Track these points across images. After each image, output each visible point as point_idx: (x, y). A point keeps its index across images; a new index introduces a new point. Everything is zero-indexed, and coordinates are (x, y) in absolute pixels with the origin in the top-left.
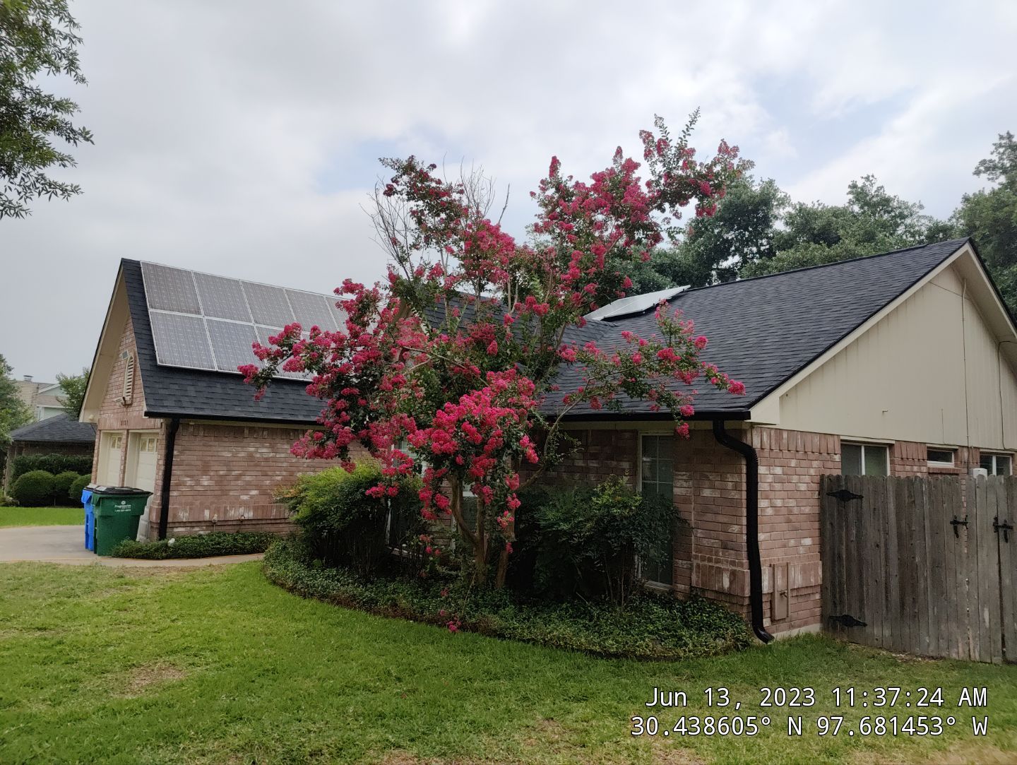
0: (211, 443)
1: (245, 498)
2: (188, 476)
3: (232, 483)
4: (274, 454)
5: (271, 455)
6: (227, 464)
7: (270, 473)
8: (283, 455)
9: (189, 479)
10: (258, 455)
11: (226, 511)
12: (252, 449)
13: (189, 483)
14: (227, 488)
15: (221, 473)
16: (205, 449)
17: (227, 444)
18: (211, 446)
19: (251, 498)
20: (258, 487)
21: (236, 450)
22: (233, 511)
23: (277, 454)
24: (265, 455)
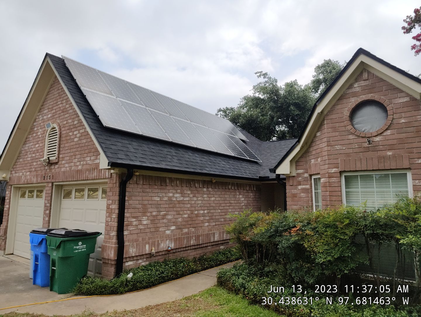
0: (148, 190)
1: (168, 232)
2: (134, 217)
3: (161, 221)
4: (183, 198)
5: (182, 199)
6: (158, 206)
7: (181, 213)
8: (187, 199)
9: (134, 220)
10: (174, 199)
11: (159, 245)
12: (171, 195)
13: (134, 223)
14: (158, 225)
15: (154, 213)
16: (144, 194)
17: (157, 191)
18: (148, 192)
19: (171, 232)
20: (175, 223)
21: (162, 195)
22: (163, 244)
23: (185, 198)
24: (178, 199)
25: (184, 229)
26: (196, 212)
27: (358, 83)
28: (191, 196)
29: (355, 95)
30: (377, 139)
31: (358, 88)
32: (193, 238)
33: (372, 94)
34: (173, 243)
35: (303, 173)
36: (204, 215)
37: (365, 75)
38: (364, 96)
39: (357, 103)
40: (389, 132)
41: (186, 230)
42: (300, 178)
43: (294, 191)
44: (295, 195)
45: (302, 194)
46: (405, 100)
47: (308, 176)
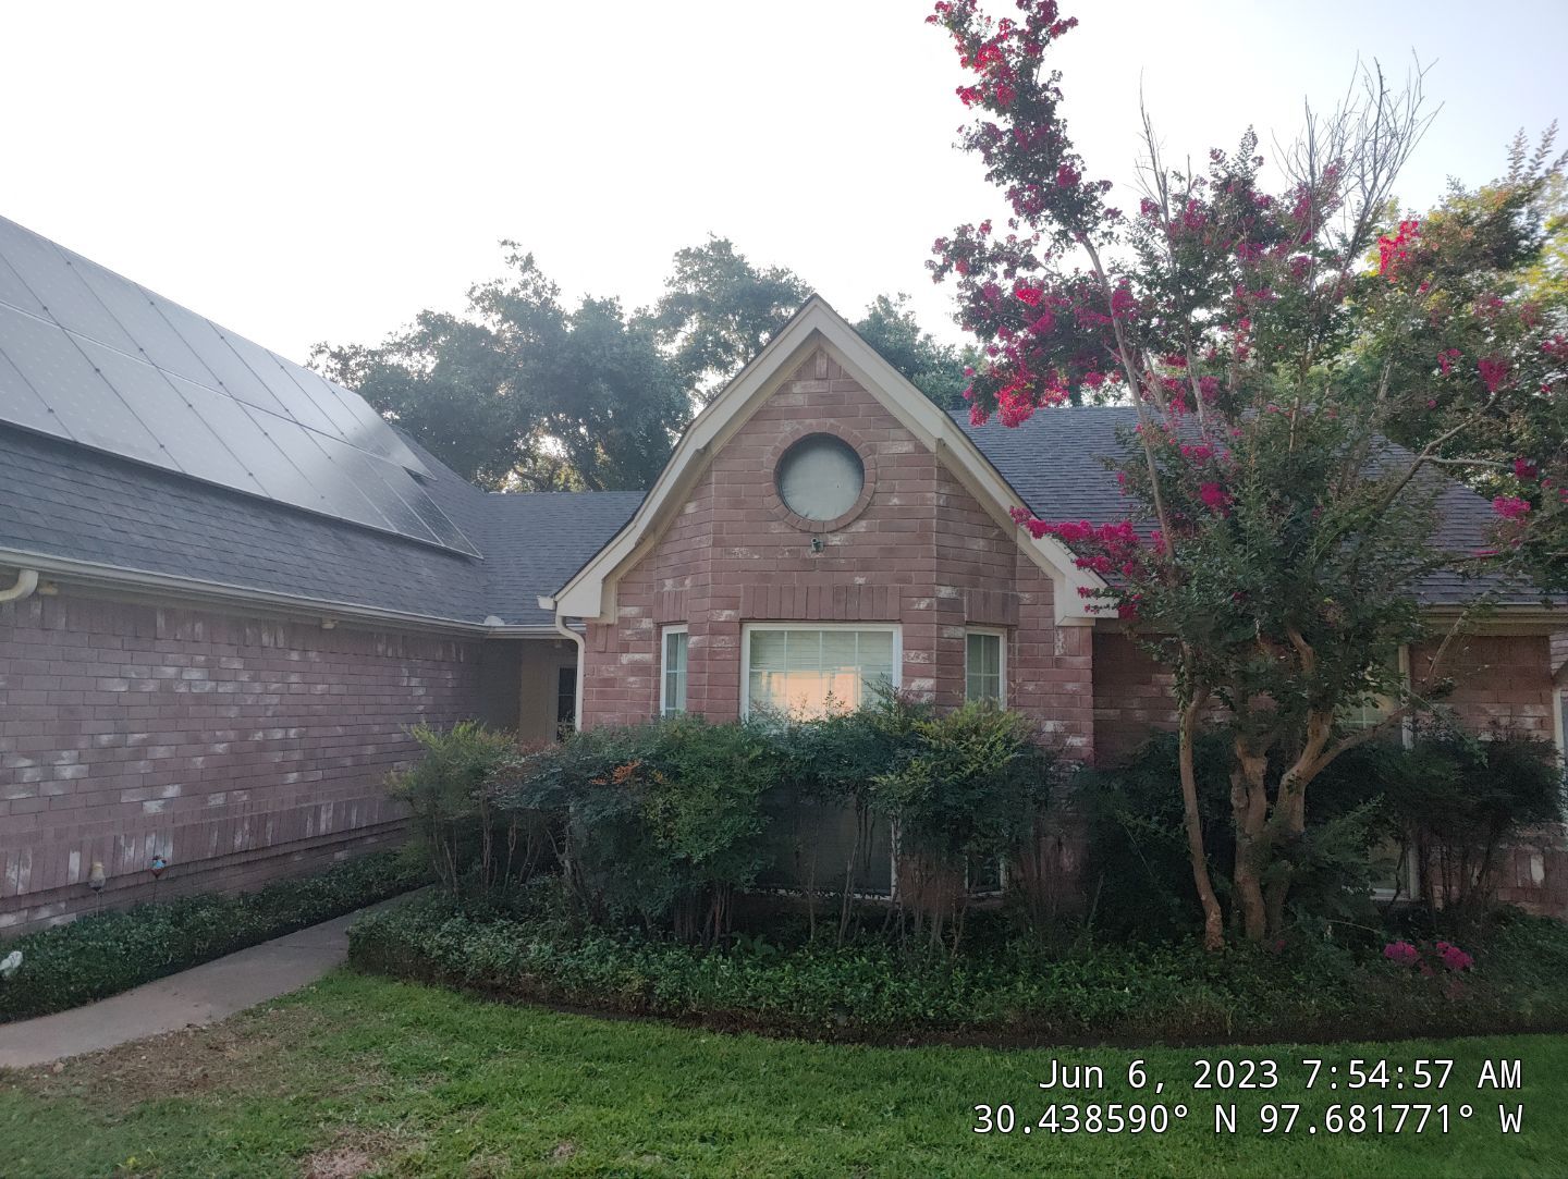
0: (83, 654)
2: (25, 754)
3: (129, 768)
4: (214, 684)
5: (209, 686)
6: (117, 713)
7: (205, 736)
8: (229, 688)
9: (27, 762)
10: (183, 689)
11: (117, 851)
12: (171, 671)
13: (27, 776)
14: (118, 782)
15: (105, 739)
16: (68, 669)
17: (118, 656)
18: (83, 661)
19: (164, 806)
20: (179, 775)
21: (136, 673)
22: (133, 849)
23: (221, 683)
24: (196, 687)
25: (213, 796)
26: (259, 736)
27: (803, 383)
28: (245, 677)
29: (793, 413)
30: (836, 540)
31: (801, 397)
32: (243, 827)
33: (832, 420)
34: (171, 844)
35: (637, 619)
36: (285, 745)
37: (821, 366)
38: (813, 421)
39: (797, 437)
40: (862, 526)
41: (218, 800)
42: (629, 632)
43: (608, 671)
44: (608, 682)
45: (632, 679)
46: (907, 447)
47: (652, 625)
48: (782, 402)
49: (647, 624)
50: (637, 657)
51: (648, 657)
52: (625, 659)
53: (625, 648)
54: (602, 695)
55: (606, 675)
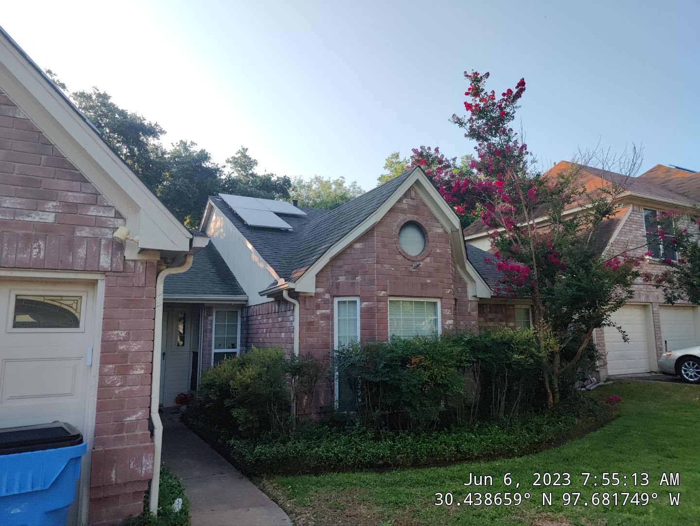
27: (407, 200)
29: (403, 211)
31: (406, 205)
33: (417, 216)
35: (323, 293)
38: (411, 216)
39: (406, 221)
40: (428, 260)
42: (320, 300)
43: (311, 318)
44: (311, 324)
45: (322, 322)
46: (440, 231)
47: (329, 297)
48: (400, 206)
49: (327, 296)
50: (324, 311)
51: (328, 311)
52: (319, 312)
53: (318, 307)
54: (308, 329)
55: (310, 320)
